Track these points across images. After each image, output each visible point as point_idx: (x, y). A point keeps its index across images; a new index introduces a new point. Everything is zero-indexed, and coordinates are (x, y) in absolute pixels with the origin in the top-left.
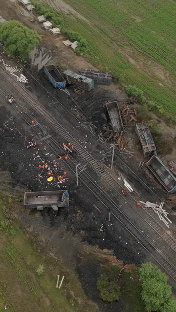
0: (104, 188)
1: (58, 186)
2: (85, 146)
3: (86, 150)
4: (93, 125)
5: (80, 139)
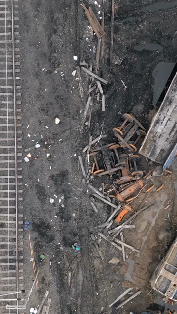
2: (27, 153)
3: (21, 169)
4: (101, 95)
5: (32, 120)
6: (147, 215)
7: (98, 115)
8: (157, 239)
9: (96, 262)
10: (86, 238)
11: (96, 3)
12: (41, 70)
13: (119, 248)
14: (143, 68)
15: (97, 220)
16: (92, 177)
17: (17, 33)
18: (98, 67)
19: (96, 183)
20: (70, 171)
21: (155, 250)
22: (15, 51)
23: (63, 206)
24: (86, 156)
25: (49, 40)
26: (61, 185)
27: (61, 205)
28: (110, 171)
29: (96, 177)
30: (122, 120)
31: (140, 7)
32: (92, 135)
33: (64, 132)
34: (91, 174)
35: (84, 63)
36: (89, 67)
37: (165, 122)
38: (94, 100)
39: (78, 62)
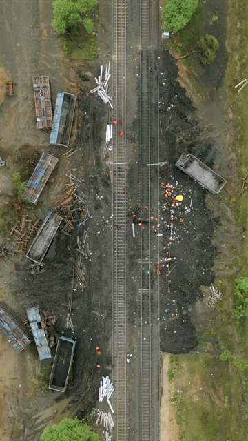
0: (134, 148)
1: (177, 183)
2: (112, 218)
3: (115, 211)
4: (79, 244)
6: (59, 189)
7: (81, 235)
8: (55, 178)
9: (83, 169)
10: (87, 180)
11: (80, 284)
12: (105, 255)
13: (72, 175)
14: (60, 256)
15: (82, 188)
16: (84, 207)
17: (115, 271)
18: (80, 256)
19: (82, 205)
20: (94, 210)
21: (56, 174)
24: (86, 217)
25: (101, 268)
26: (98, 204)
27: (98, 195)
28: (75, 210)
29: (82, 207)
30: (69, 232)
31: (61, 283)
32: (84, 226)
33: (96, 228)
35: (86, 258)
36: (84, 257)
37: (51, 231)
38: (82, 241)
39: (89, 258)
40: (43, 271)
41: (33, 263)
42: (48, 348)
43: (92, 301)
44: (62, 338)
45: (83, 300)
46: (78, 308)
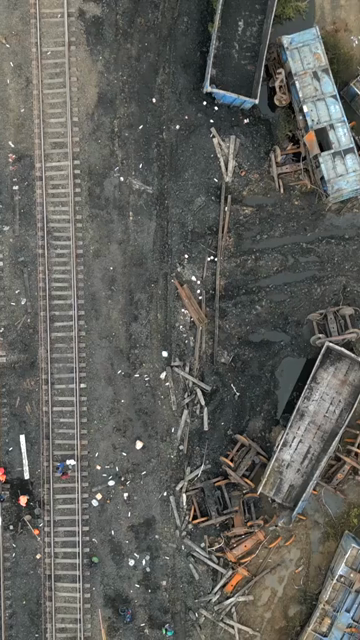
2: (96, 493)
3: (87, 517)
4: (202, 407)
5: (103, 445)
6: (271, 580)
7: (197, 436)
8: (286, 616)
10: (182, 615)
11: (194, 278)
12: (116, 373)
13: (231, 630)
14: (261, 367)
15: (197, 590)
16: (190, 526)
17: (82, 323)
18: (197, 365)
19: (195, 536)
20: (158, 518)
21: (282, 632)
22: (79, 348)
23: (148, 570)
24: (180, 496)
25: (127, 330)
26: (145, 539)
27: (145, 568)
28: (216, 520)
29: (195, 526)
31: (256, 280)
32: (189, 465)
33: (149, 460)
34: (189, 523)
35: (177, 363)
36: (184, 365)
37: (294, 445)
38: (192, 414)
39: (169, 360)
40: (315, 316)
41: (348, 345)
42: (294, 65)
43: (153, 225)
44: (248, 102)
45: (183, 225)
46: (200, 200)
